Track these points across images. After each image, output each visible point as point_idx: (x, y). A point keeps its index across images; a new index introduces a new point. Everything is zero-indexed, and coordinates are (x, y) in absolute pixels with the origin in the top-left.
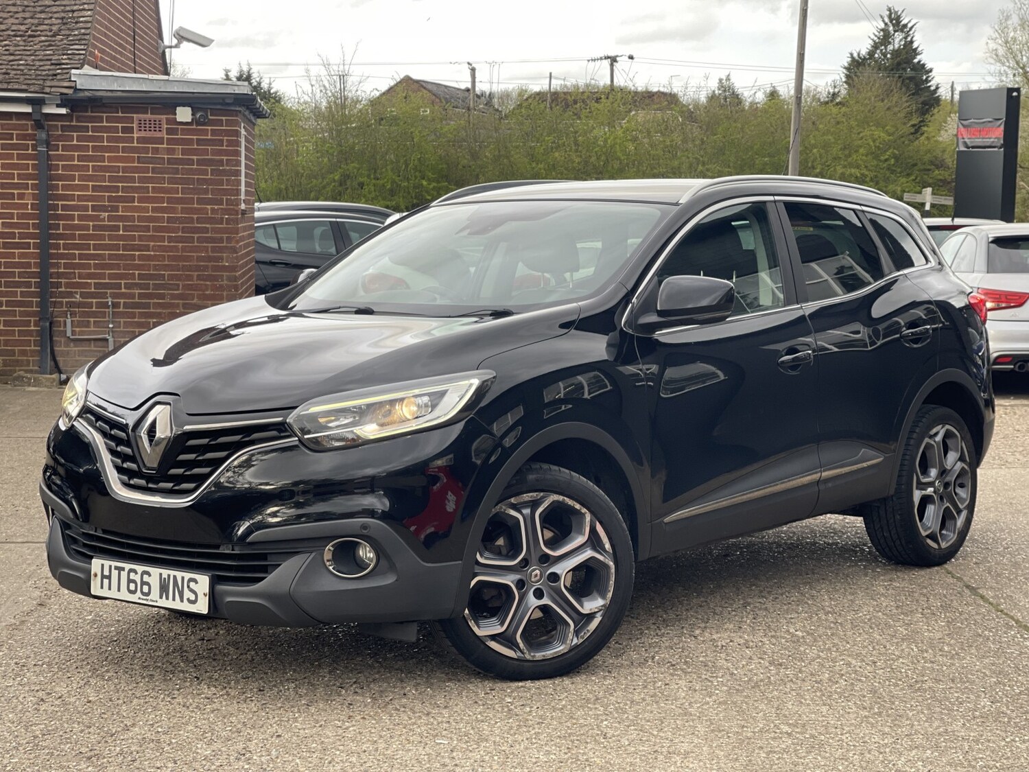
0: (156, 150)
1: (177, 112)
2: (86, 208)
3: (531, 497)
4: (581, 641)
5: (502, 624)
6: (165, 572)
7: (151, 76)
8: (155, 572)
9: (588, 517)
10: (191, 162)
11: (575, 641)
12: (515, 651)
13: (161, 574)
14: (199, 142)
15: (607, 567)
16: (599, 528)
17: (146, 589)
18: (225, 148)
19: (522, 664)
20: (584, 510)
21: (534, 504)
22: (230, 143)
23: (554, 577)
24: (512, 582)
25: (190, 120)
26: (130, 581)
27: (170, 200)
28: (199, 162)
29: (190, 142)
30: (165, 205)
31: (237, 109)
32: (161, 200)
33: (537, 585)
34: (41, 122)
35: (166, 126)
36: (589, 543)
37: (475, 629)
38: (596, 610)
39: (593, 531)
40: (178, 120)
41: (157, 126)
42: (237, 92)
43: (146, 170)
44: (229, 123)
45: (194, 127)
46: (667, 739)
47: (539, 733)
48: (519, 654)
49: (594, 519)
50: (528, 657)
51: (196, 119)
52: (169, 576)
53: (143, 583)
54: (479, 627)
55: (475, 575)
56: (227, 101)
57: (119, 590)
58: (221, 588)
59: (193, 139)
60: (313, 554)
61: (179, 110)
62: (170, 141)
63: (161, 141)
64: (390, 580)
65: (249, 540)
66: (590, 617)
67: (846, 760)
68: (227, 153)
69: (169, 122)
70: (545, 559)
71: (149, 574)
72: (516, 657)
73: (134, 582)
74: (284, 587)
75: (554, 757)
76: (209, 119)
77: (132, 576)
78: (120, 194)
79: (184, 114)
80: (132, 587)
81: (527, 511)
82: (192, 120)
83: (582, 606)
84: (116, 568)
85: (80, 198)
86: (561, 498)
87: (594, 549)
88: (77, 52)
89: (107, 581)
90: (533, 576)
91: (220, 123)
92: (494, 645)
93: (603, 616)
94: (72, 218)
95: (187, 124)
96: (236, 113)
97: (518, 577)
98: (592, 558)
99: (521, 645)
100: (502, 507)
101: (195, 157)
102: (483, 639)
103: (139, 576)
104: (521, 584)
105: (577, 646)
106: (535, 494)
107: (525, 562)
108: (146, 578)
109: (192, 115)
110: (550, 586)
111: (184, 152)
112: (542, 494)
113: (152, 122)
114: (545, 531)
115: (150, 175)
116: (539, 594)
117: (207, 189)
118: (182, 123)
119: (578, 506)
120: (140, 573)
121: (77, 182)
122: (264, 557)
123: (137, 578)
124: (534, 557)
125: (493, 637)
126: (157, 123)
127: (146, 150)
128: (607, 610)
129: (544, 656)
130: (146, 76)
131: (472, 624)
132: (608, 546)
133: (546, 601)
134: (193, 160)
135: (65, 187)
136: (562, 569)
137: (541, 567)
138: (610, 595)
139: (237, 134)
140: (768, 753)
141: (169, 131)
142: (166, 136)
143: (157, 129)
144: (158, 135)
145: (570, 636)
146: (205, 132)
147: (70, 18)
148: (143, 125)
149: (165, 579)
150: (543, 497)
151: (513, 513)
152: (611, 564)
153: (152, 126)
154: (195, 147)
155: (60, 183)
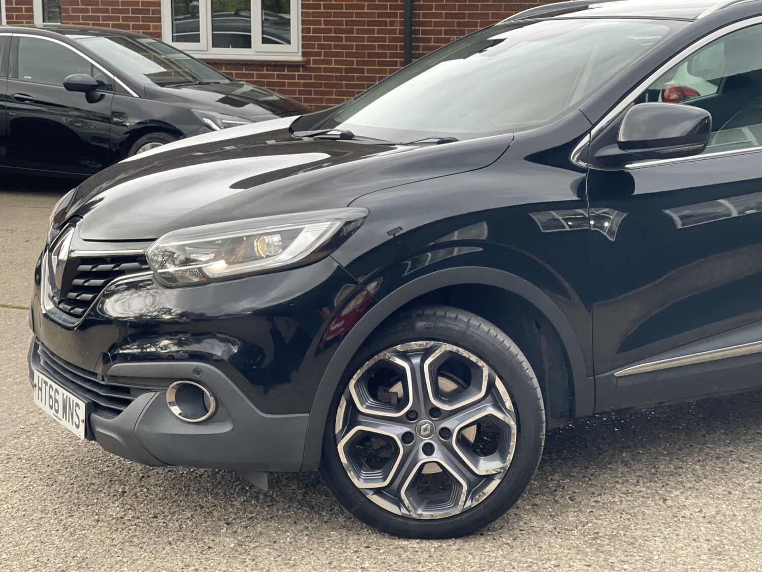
3: (420, 345)
4: (475, 503)
5: (385, 479)
9: (486, 371)
11: (469, 503)
12: (399, 508)
15: (508, 427)
16: (499, 383)
19: (406, 521)
20: (481, 363)
21: (427, 353)
23: (446, 432)
24: (398, 436)
33: (427, 440)
36: (487, 399)
37: (355, 480)
38: (494, 472)
39: (491, 385)
48: (404, 511)
49: (493, 373)
50: (414, 514)
54: (359, 479)
55: (356, 424)
58: (95, 416)
66: (488, 478)
70: (435, 412)
72: (400, 513)
81: (415, 362)
83: (476, 466)
86: (454, 348)
87: (492, 405)
90: (422, 430)
92: (375, 499)
93: (502, 479)
97: (406, 429)
98: (491, 416)
99: (406, 502)
100: (386, 355)
102: (364, 492)
104: (406, 438)
105: (470, 509)
106: (424, 343)
107: (412, 415)
110: (442, 442)
112: (432, 343)
116: (428, 449)
119: (474, 358)
122: (127, 391)
124: (423, 411)
125: (376, 491)
128: (507, 474)
129: (432, 516)
131: (351, 475)
132: (508, 404)
133: (436, 457)
136: (455, 424)
137: (432, 421)
138: (510, 457)
145: (463, 497)
150: (432, 347)
151: (399, 361)
152: (513, 424)
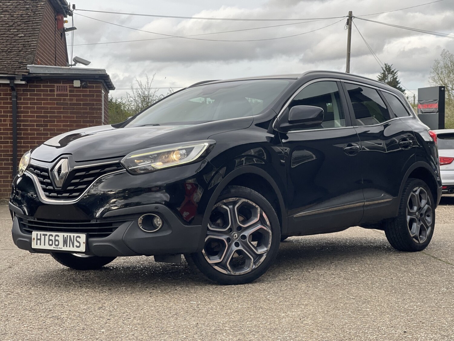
0: (64, 100)
1: (74, 82)
2: (33, 125)
3: (233, 200)
4: (257, 267)
5: (220, 258)
6: (66, 234)
7: (62, 67)
8: (61, 234)
9: (259, 209)
10: (80, 104)
11: (254, 267)
12: (227, 271)
13: (64, 236)
14: (84, 96)
15: (268, 233)
16: (264, 214)
17: (57, 243)
18: (95, 98)
19: (229, 276)
20: (257, 206)
21: (234, 203)
22: (97, 96)
23: (244, 237)
24: (225, 239)
25: (80, 86)
26: (49, 240)
27: (71, 121)
28: (84, 104)
29: (80, 96)
30: (69, 123)
31: (100, 81)
32: (67, 121)
33: (236, 241)
34: (14, 87)
35: (69, 89)
36: (260, 221)
37: (208, 260)
38: (264, 252)
39: (261, 216)
40: (74, 86)
41: (65, 89)
42: (100, 73)
43: (60, 108)
44: (97, 87)
45: (81, 89)
46: (297, 301)
47: (238, 300)
48: (228, 272)
49: (262, 210)
50: (232, 273)
51: (82, 85)
52: (67, 236)
53: (56, 240)
54: (210, 260)
55: (207, 235)
56: (96, 77)
57: (45, 245)
58: (91, 239)
59: (81, 94)
60: (133, 222)
61: (75, 82)
62: (71, 96)
63: (67, 95)
64: (168, 233)
65: (104, 216)
66: (261, 255)
67: (381, 306)
68: (96, 100)
69: (70, 87)
70: (240, 229)
71: (58, 236)
72: (227, 273)
73: (52, 240)
74: (120, 237)
75: (245, 306)
76: (88, 86)
77: (51, 238)
78: (49, 119)
79: (77, 83)
80: (51, 243)
81: (231, 207)
82: (81, 86)
83: (257, 251)
84: (43, 235)
85: (31, 121)
86: (246, 200)
87: (262, 224)
88: (30, 58)
89: (39, 241)
90: (234, 236)
91: (93, 87)
92: (216, 268)
93: (267, 255)
94: (27, 130)
95: (78, 88)
96: (100, 83)
97: (227, 237)
98: (261, 228)
99: (229, 268)
100: (219, 204)
101: (82, 102)
102: (212, 265)
103: (54, 237)
104: (229, 240)
105: (255, 269)
106: (234, 198)
107: (231, 230)
108: (57, 238)
109: (81, 84)
110: (242, 241)
111: (77, 100)
112: (238, 198)
113: (63, 87)
114: (240, 217)
115: (62, 110)
116: (237, 245)
117: (87, 116)
118: (76, 87)
119: (254, 204)
120: (54, 236)
121: (29, 114)
122: (111, 224)
123: (53, 238)
124: (235, 228)
125: (216, 264)
126: (65, 87)
127: (60, 100)
128: (268, 252)
129: (240, 273)
130: (60, 67)
131: (206, 258)
132: (268, 223)
133: (240, 248)
134: (81, 103)
135: (24, 116)
136: (247, 233)
137: (238, 232)
138: (270, 245)
139: (100, 92)
140: (344, 304)
141: (70, 91)
142: (69, 93)
143: (65, 90)
144: (65, 93)
145: (252, 264)
146: (86, 91)
147: (27, 44)
148: (59, 89)
149: (65, 237)
150: (238, 200)
151: (225, 207)
152: (270, 231)
153: (63, 89)
154: (82, 98)
155: (22, 114)
